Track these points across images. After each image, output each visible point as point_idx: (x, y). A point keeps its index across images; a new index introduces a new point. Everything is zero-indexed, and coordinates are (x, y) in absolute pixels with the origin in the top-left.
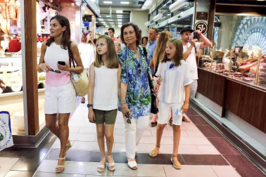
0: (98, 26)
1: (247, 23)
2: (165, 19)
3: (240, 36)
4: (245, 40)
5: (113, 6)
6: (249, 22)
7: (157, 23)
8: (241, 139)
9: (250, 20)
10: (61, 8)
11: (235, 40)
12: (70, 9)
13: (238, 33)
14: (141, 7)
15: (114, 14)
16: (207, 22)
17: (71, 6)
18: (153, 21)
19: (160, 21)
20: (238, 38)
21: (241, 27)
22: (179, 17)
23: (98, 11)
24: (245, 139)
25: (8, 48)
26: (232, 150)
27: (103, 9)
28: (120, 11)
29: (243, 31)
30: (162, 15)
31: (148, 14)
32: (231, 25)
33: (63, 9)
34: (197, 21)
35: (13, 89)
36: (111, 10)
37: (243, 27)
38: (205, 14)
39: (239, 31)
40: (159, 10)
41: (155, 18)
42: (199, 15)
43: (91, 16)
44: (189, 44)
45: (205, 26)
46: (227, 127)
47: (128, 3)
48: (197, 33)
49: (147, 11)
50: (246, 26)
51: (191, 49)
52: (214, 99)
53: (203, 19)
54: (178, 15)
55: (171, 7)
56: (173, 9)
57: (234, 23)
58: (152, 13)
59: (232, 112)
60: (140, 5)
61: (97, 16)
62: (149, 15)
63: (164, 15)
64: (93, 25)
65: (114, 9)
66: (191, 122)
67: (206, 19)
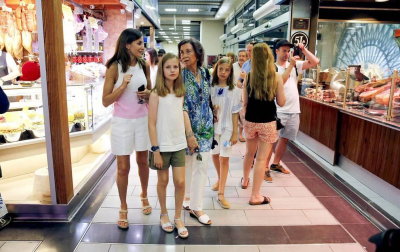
0: (158, 41)
1: (356, 34)
2: (247, 31)
3: (347, 51)
4: (354, 57)
5: (178, 15)
6: (359, 33)
7: (235, 36)
8: (368, 200)
9: (361, 29)
10: (106, 16)
11: (340, 57)
12: (119, 17)
13: (344, 47)
14: (214, 16)
15: (180, 25)
16: (307, 32)
17: (119, 14)
18: (231, 34)
19: (241, 33)
20: (345, 54)
21: (348, 39)
22: (267, 27)
23: (157, 21)
24: (373, 200)
25: (21, 74)
26: (355, 216)
27: (165, 19)
28: (186, 21)
29: (351, 44)
30: (242, 25)
31: (223, 25)
32: (335, 37)
33: (109, 18)
34: (293, 32)
35: (36, 133)
36: (175, 20)
37: (352, 40)
38: (305, 21)
39: (345, 44)
40: (238, 19)
41: (234, 29)
42: (296, 23)
43: (148, 28)
44: (287, 64)
45: (304, 38)
46: (343, 181)
47: (197, 10)
48: (298, 47)
49: (223, 20)
50: (355, 38)
51: (290, 71)
52: (321, 140)
53: (302, 28)
54: (265, 24)
55: (255, 13)
56: (258, 16)
57: (338, 33)
58: (229, 22)
59: (350, 158)
60: (213, 13)
61: (156, 28)
62: (225, 26)
63: (246, 25)
64: (151, 40)
65: (179, 18)
66: (292, 174)
67: (306, 28)
